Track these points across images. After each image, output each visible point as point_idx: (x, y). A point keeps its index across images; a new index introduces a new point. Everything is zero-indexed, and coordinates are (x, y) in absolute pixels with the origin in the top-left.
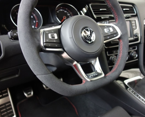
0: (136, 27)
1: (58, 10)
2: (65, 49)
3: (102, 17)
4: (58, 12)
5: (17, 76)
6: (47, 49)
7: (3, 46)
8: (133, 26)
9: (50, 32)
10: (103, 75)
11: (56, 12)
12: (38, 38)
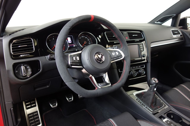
0: (144, 49)
1: (80, 37)
2: (84, 66)
3: (115, 42)
4: (80, 38)
5: (48, 87)
6: (73, 67)
7: (42, 64)
8: (141, 49)
9: (74, 55)
10: (110, 85)
11: (79, 38)
12: (67, 59)
